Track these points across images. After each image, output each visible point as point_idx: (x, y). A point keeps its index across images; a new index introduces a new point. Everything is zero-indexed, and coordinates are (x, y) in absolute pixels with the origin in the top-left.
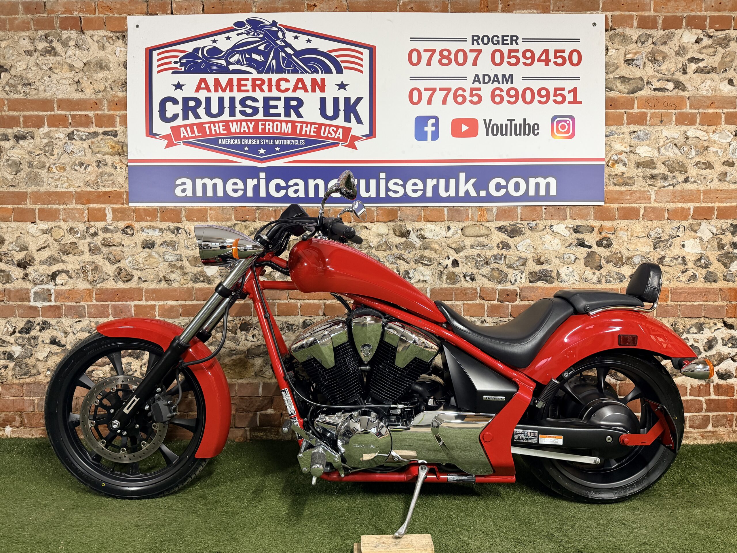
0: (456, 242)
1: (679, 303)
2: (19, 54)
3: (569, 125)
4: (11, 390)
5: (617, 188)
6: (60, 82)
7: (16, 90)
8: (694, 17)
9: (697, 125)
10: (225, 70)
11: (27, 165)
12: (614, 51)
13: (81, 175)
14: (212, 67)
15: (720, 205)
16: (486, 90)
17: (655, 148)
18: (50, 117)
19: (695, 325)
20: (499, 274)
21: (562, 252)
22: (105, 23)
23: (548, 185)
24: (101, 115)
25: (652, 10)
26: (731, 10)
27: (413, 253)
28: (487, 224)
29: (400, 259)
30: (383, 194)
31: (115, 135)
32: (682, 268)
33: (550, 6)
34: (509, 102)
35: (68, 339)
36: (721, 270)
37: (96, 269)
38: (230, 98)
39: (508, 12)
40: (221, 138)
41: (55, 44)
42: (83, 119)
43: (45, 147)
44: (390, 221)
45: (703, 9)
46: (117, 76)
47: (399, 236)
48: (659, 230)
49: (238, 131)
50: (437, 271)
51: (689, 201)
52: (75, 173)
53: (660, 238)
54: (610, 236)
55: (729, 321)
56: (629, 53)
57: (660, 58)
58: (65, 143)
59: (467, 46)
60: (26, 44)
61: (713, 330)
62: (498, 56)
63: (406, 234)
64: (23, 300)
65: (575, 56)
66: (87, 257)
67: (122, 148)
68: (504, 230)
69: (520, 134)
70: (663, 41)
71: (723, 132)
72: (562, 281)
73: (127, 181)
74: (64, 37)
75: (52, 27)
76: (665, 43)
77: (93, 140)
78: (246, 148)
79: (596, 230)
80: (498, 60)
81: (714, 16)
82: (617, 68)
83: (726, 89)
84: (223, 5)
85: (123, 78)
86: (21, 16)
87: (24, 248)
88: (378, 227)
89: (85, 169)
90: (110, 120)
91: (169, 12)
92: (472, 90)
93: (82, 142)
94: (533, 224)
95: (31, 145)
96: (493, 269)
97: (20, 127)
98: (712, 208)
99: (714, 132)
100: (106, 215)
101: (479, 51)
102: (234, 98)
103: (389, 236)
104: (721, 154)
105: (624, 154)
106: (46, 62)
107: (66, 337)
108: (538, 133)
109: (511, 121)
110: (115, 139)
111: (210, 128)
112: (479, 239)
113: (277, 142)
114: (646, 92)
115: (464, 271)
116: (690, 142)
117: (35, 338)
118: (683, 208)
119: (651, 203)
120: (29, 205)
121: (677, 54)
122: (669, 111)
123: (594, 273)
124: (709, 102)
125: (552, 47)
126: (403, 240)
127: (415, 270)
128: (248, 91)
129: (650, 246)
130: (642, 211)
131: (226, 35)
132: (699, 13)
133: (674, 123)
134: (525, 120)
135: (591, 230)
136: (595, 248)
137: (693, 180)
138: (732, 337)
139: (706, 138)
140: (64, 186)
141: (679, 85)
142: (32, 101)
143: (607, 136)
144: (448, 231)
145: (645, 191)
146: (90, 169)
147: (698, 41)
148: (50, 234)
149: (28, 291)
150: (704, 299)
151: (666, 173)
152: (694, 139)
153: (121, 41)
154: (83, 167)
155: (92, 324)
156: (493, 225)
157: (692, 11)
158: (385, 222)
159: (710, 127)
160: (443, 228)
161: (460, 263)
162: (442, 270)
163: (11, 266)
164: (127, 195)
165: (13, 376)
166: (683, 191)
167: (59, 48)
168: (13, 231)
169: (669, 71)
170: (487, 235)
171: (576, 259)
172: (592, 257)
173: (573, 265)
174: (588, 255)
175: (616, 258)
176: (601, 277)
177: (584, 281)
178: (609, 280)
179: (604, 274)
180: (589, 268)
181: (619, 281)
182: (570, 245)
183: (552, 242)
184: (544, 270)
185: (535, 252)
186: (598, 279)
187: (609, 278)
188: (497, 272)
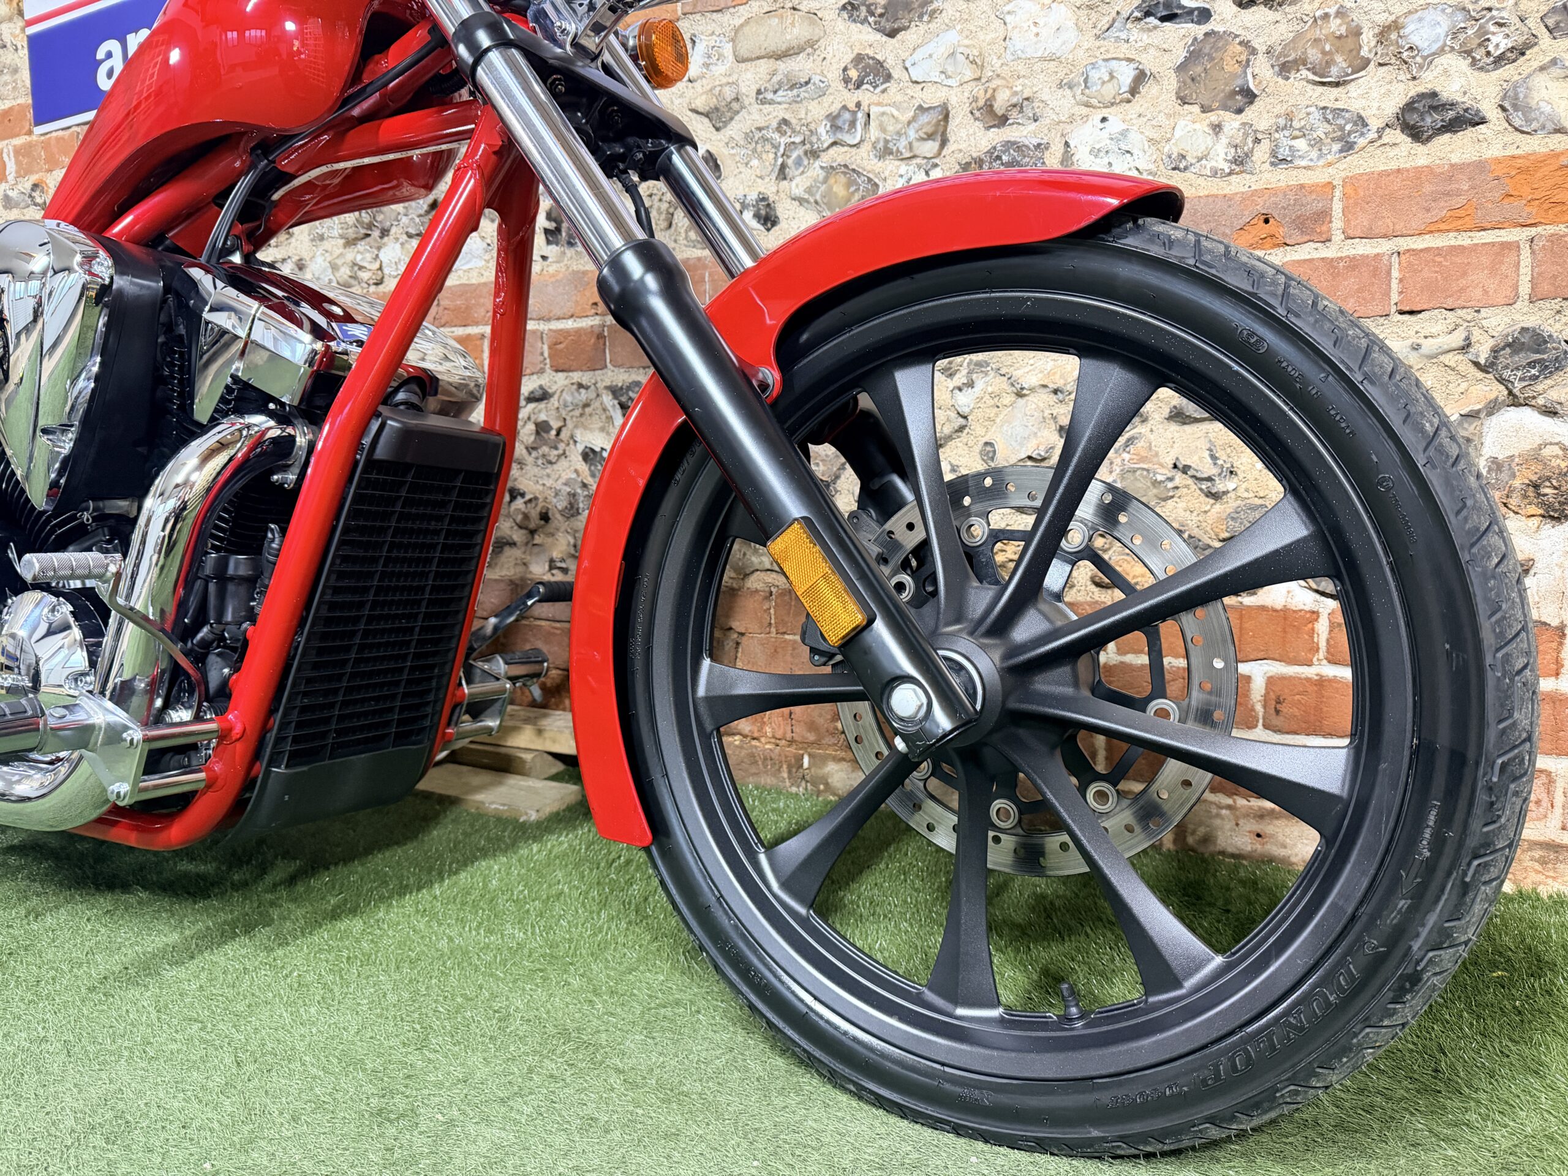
20: (848, 186)
21: (1082, 58)
28: (808, 2)
68: (863, 11)
96: (830, 170)
112: (783, 66)
115: (741, 192)
123: (1217, 128)
136: (1227, 16)
156: (830, 2)
161: (725, 164)
170: (812, 44)
171: (1141, 77)
172: (1212, 59)
173: (1128, 105)
174: (1191, 53)
175: (1320, 40)
176: (1250, 140)
177: (1174, 169)
178: (1287, 152)
179: (1263, 125)
180: (1196, 109)
181: (1336, 147)
182: (1114, 21)
183: (1041, 23)
184: (1009, 145)
185: (979, 79)
186: (1233, 150)
187: (1285, 142)
188: (842, 179)
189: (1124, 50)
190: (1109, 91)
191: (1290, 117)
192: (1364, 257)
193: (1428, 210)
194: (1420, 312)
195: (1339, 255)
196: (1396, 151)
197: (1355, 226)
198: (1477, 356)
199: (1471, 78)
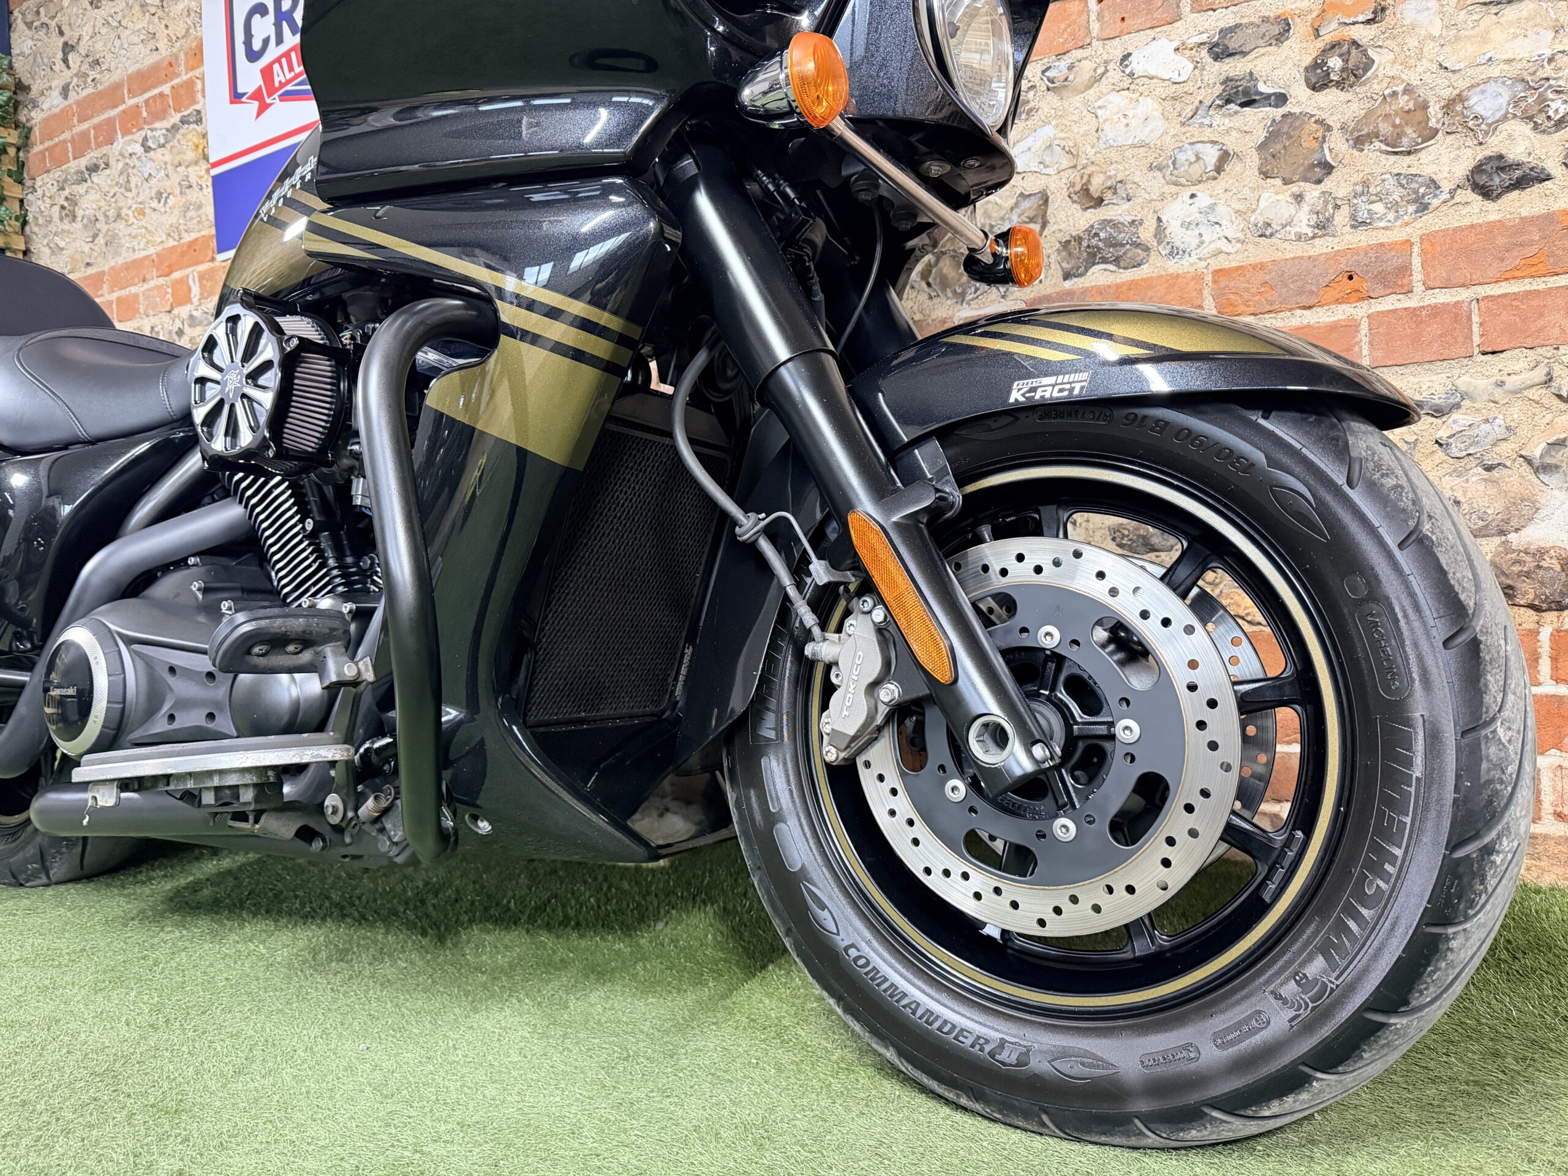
6: (131, 41)
11: (103, 219)
13: (161, 219)
18: (121, 116)
21: (1170, 144)
24: (178, 85)
42: (158, 103)
43: (120, 177)
52: (155, 217)
54: (1361, 33)
58: (141, 161)
72: (1174, 252)
73: (214, 212)
77: (173, 142)
79: (1300, 29)
89: (166, 202)
90: (189, 92)
93: (161, 151)
94: (1060, 68)
100: (189, 289)
110: (199, 128)
123: (1299, 198)
135: (1276, 30)
136: (1302, 99)
140: (142, 246)
146: (171, 201)
154: (163, 201)
171: (1225, 157)
172: (1290, 137)
173: (1214, 182)
174: (1270, 133)
175: (1390, 115)
176: (1330, 207)
177: (1260, 236)
178: (1366, 215)
179: (1342, 191)
180: (1278, 182)
181: (1412, 208)
182: (1197, 109)
183: (1131, 115)
185: (1075, 167)
186: (1315, 216)
187: (1363, 206)
190: (1196, 170)
191: (1366, 184)
192: (1445, 305)
193: (1502, 260)
194: (1502, 352)
195: (1421, 304)
196: (1468, 209)
197: (1435, 278)
198: (1560, 389)
199: (1535, 141)
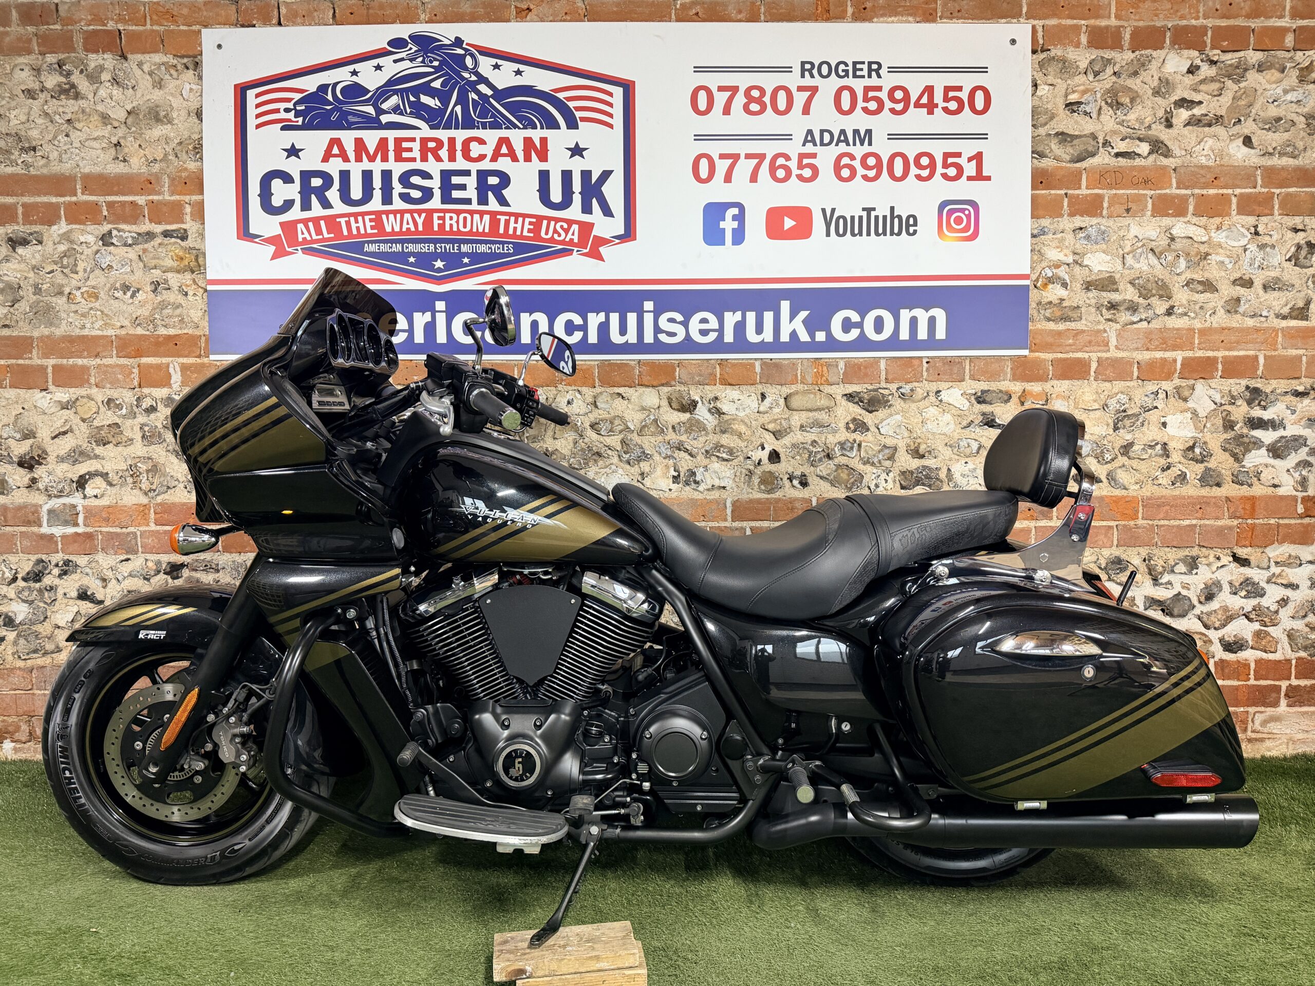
0: (776, 420)
1: (1156, 522)
2: (13, 97)
3: (968, 217)
4: (10, 679)
5: (1052, 326)
6: (86, 144)
7: (9, 159)
8: (1186, 27)
9: (1189, 215)
10: (373, 123)
11: (31, 290)
12: (1047, 87)
13: (125, 307)
14: (349, 117)
15: (1227, 353)
16: (826, 157)
17: (1118, 256)
18: (68, 206)
19: (1184, 560)
20: (848, 475)
21: (956, 436)
22: (162, 41)
23: (932, 321)
24: (158, 201)
25: (1113, 16)
26: (1248, 16)
27: (702, 439)
28: (827, 389)
29: (680, 450)
30: (649, 338)
31: (184, 238)
32: (1163, 462)
33: (936, 10)
34: (865, 177)
35: (108, 590)
36: (1228, 466)
37: (155, 469)
38: (383, 171)
39: (864, 20)
40: (368, 242)
41: (76, 78)
42: (127, 209)
43: (61, 258)
44: (663, 385)
45: (1201, 15)
46: (186, 134)
47: (679, 410)
48: (1123, 398)
49: (397, 229)
50: (744, 471)
51: (1174, 348)
52: (115, 304)
53: (1125, 411)
55: (1242, 552)
56: (1074, 92)
57: (1126, 100)
58: (97, 252)
59: (793, 80)
60: (25, 78)
61: (1214, 569)
62: (846, 97)
63: (689, 407)
64: (28, 523)
65: (979, 95)
66: (139, 449)
67: (197, 260)
68: (857, 399)
69: (885, 233)
70: (1131, 70)
71: (1233, 228)
72: (956, 486)
73: (207, 318)
74: (92, 65)
75: (71, 48)
76: (1136, 74)
77: (146, 246)
78: (412, 260)
79: (1015, 399)
80: (846, 106)
81: (1220, 27)
82: (1052, 118)
83: (1239, 153)
84: (368, 9)
85: (196, 136)
86: (15, 29)
87: (29, 434)
88: (641, 395)
89: (132, 296)
90: (175, 212)
91: (275, 21)
92: (802, 156)
93: (125, 249)
94: (906, 389)
95: (37, 256)
96: (839, 466)
97: (18, 223)
98: (1214, 360)
99: (1218, 229)
100: (170, 376)
101: (814, 90)
102: (390, 171)
103: (661, 409)
104: (1230, 266)
105: (1062, 268)
106: (61, 110)
107: (104, 587)
108: (915, 232)
109: (869, 210)
110: (183, 244)
111: (348, 224)
112: (816, 414)
113: (465, 248)
114: (1103, 159)
115: (790, 470)
116: (1178, 245)
117: (51, 588)
118: (1164, 360)
119: (1109, 351)
120: (36, 360)
121: (1157, 93)
122: (1141, 192)
124: (1210, 177)
125: (939, 82)
126: (686, 416)
127: (706, 467)
128: (414, 160)
129: (1108, 425)
130: (1094, 365)
131: (375, 62)
132: (1194, 22)
133: (1149, 213)
134: (892, 209)
135: (1006, 397)
137: (1180, 311)
138: (1247, 579)
139: (1204, 239)
140: (97, 326)
141: (1158, 147)
142: (37, 179)
143: (1033, 236)
144: (762, 401)
145: (1099, 331)
146: (140, 296)
147: (1192, 70)
148: (73, 410)
149: (36, 509)
150: (1199, 515)
151: (1136, 299)
152: (1184, 241)
153: (191, 72)
154: (129, 294)
155: (150, 564)
156: (838, 391)
157: (1182, 17)
158: (653, 386)
159: (1212, 220)
160: (754, 397)
161: (782, 456)
162: (752, 468)
163: (6, 466)
164: (207, 341)
165: (13, 654)
166: (1163, 330)
167: (83, 85)
168: (8, 404)
169: (1142, 123)
170: (828, 408)
171: (980, 448)
182: (970, 424)
183: (940, 420)
184: (923, 466)
185: (912, 438)
188: (846, 471)
189: (973, 436)
190: (968, 451)
199: (1098, 466)
